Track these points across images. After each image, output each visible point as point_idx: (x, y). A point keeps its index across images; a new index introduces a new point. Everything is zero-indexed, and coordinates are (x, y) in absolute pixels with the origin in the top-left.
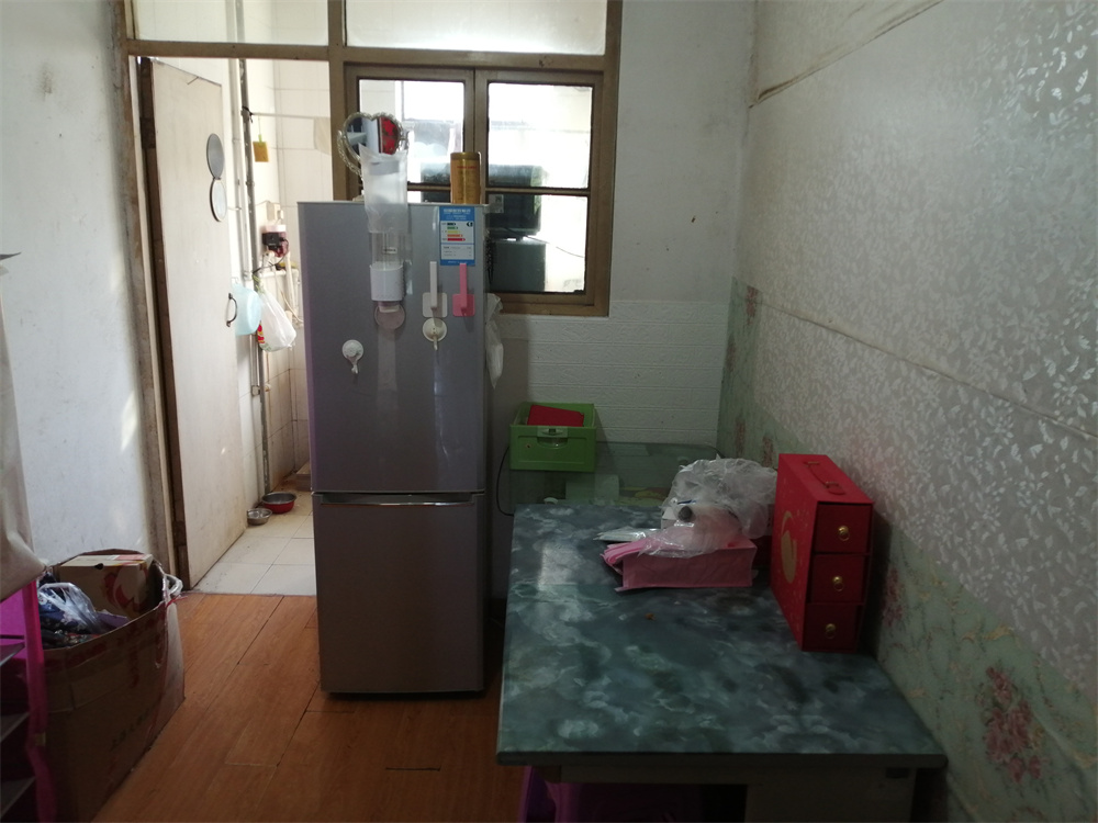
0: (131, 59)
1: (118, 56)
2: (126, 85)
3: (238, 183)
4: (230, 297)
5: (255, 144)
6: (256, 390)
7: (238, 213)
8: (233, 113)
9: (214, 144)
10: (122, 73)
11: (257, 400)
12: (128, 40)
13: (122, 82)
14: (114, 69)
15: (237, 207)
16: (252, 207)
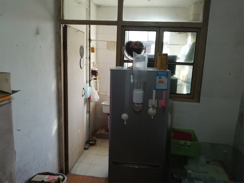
0: (62, 25)
1: (58, 24)
2: (60, 32)
3: (87, 58)
4: (83, 89)
5: (91, 48)
6: (88, 112)
7: (86, 66)
8: (86, 40)
9: (82, 48)
10: (59, 29)
11: (88, 114)
12: (61, 20)
13: (59, 31)
14: (57, 28)
15: (86, 64)
16: (90, 64)
